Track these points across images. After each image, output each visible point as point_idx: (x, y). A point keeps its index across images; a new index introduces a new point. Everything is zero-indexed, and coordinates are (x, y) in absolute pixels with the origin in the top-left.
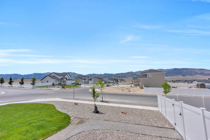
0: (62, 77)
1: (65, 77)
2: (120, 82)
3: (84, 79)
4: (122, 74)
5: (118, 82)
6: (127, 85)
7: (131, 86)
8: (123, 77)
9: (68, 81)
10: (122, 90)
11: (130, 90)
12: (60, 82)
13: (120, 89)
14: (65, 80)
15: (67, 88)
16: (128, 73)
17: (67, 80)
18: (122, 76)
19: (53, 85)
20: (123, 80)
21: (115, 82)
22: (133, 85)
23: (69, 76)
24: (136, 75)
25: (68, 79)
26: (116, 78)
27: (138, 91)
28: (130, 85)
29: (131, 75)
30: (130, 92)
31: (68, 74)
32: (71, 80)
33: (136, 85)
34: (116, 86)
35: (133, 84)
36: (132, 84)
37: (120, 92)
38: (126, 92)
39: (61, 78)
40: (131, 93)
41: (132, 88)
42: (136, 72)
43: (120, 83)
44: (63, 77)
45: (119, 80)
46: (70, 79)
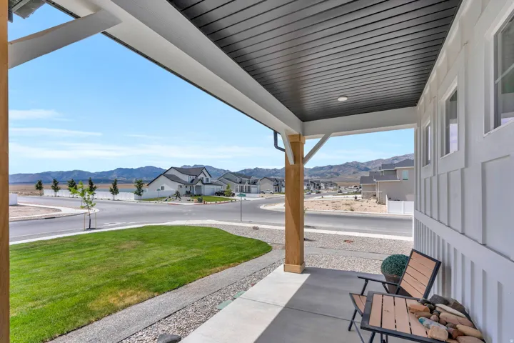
0: (192, 178)
1: (199, 177)
2: (326, 189)
3: (240, 183)
4: (331, 167)
5: (320, 188)
6: (346, 196)
7: (356, 198)
8: (332, 177)
9: (206, 186)
10: (336, 208)
11: (354, 206)
12: (188, 189)
13: (330, 204)
14: (199, 184)
15: (209, 201)
16: (346, 165)
17: (204, 184)
18: (330, 173)
19: (178, 195)
20: (332, 184)
21: (312, 188)
22: (359, 196)
23: (208, 176)
24: (367, 169)
25: (205, 182)
26: (314, 178)
27: (373, 208)
28: (352, 197)
29: (353, 170)
30: (352, 210)
31: (204, 171)
32: (211, 184)
33: (367, 196)
34: (317, 198)
35: (360, 193)
36: (356, 193)
37: (331, 211)
38: (343, 211)
39: (190, 180)
40: (356, 213)
41: (358, 204)
42: (369, 163)
43: (325, 192)
44: (194, 177)
45: (322, 185)
46: (209, 182)
